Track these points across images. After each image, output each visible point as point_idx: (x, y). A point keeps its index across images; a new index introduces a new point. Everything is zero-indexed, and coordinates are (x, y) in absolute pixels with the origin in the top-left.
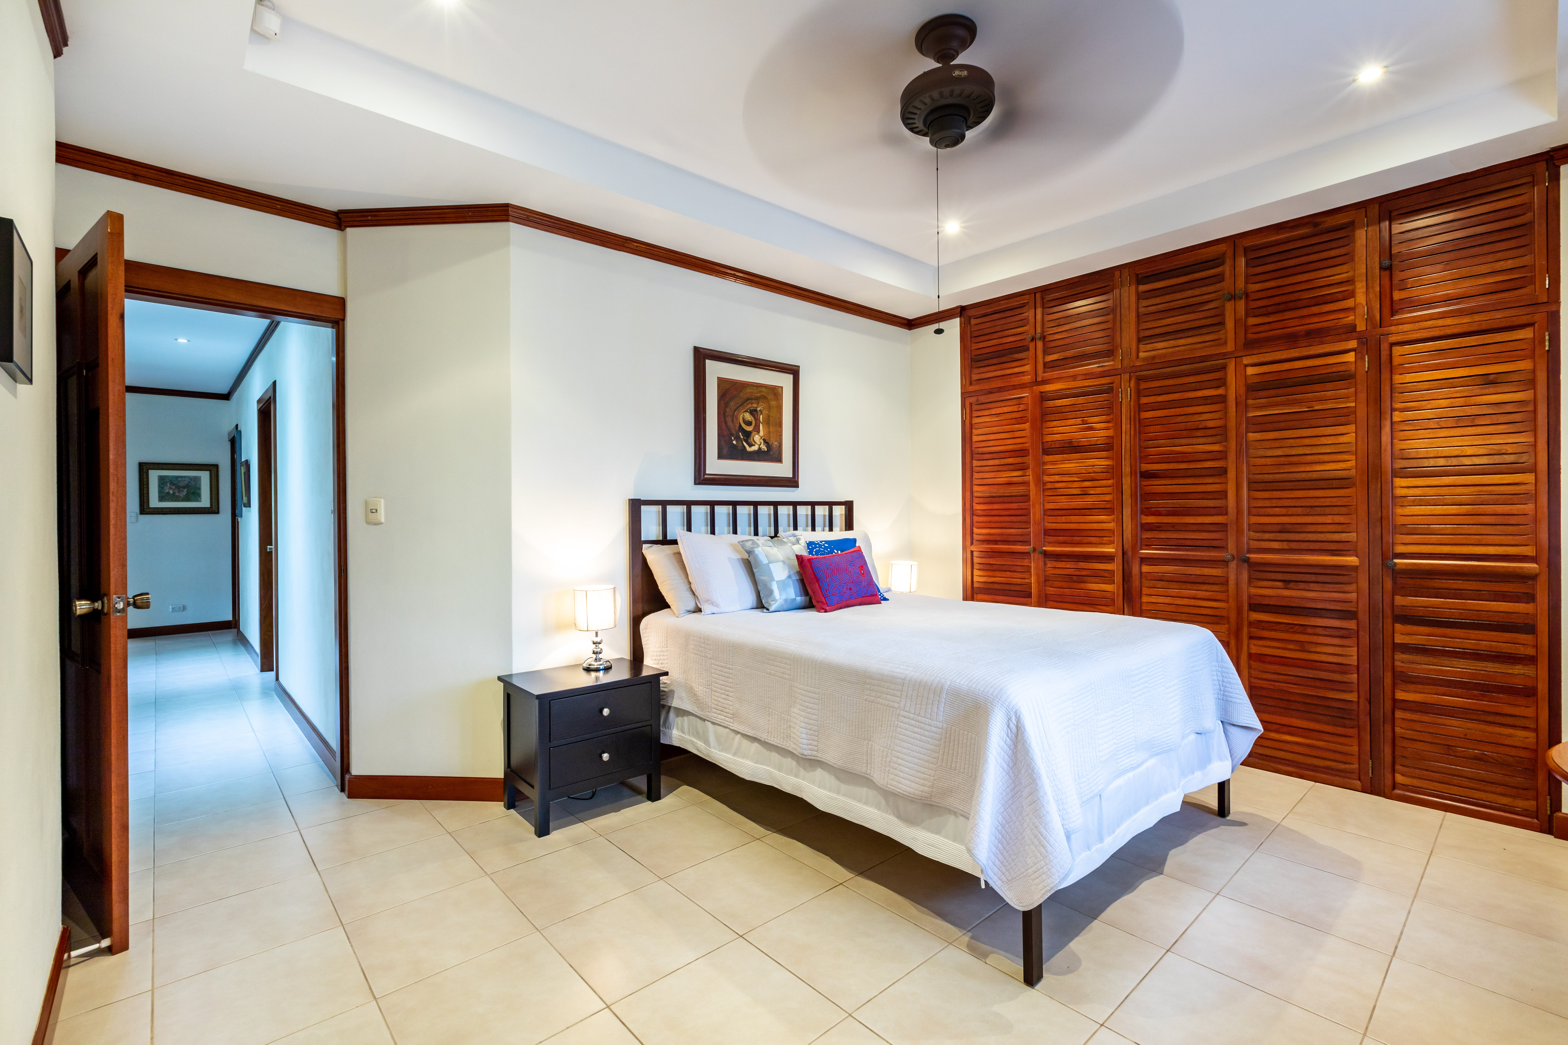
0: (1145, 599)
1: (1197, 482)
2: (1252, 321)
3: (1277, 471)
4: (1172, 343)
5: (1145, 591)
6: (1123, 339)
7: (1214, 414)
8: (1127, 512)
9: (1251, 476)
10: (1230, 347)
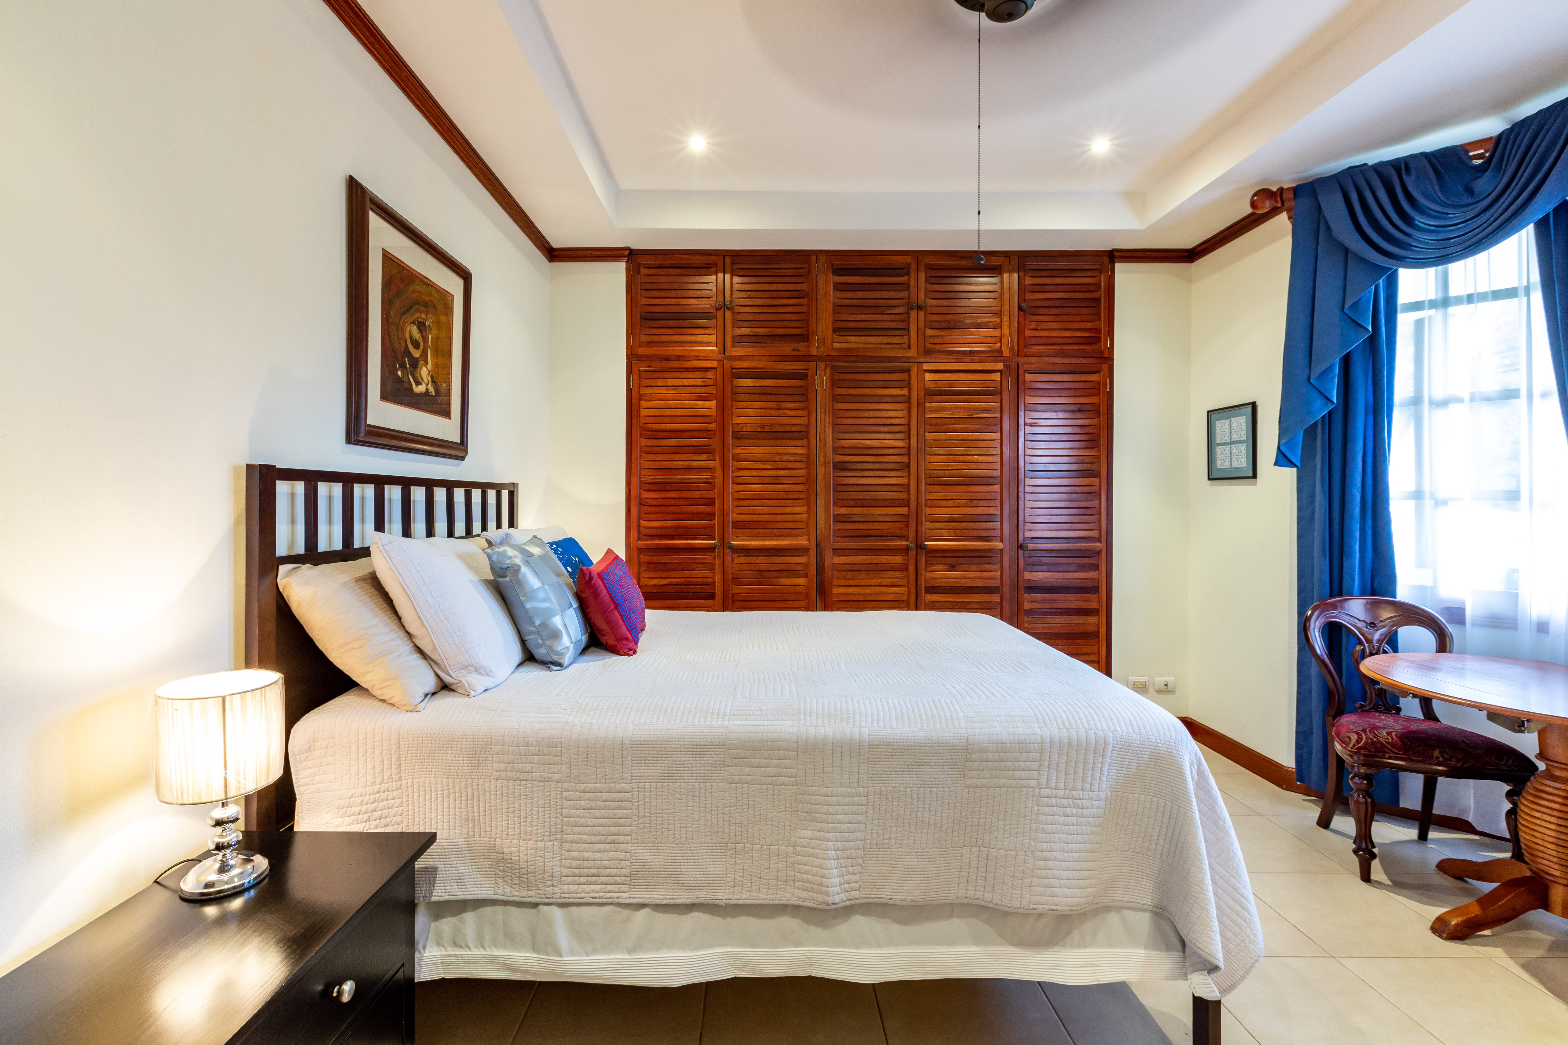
0: (836, 590)
1: (884, 475)
2: (930, 332)
3: (946, 468)
4: (863, 339)
5: (836, 582)
6: (819, 326)
7: (898, 412)
8: (821, 502)
9: (928, 472)
10: (913, 352)
